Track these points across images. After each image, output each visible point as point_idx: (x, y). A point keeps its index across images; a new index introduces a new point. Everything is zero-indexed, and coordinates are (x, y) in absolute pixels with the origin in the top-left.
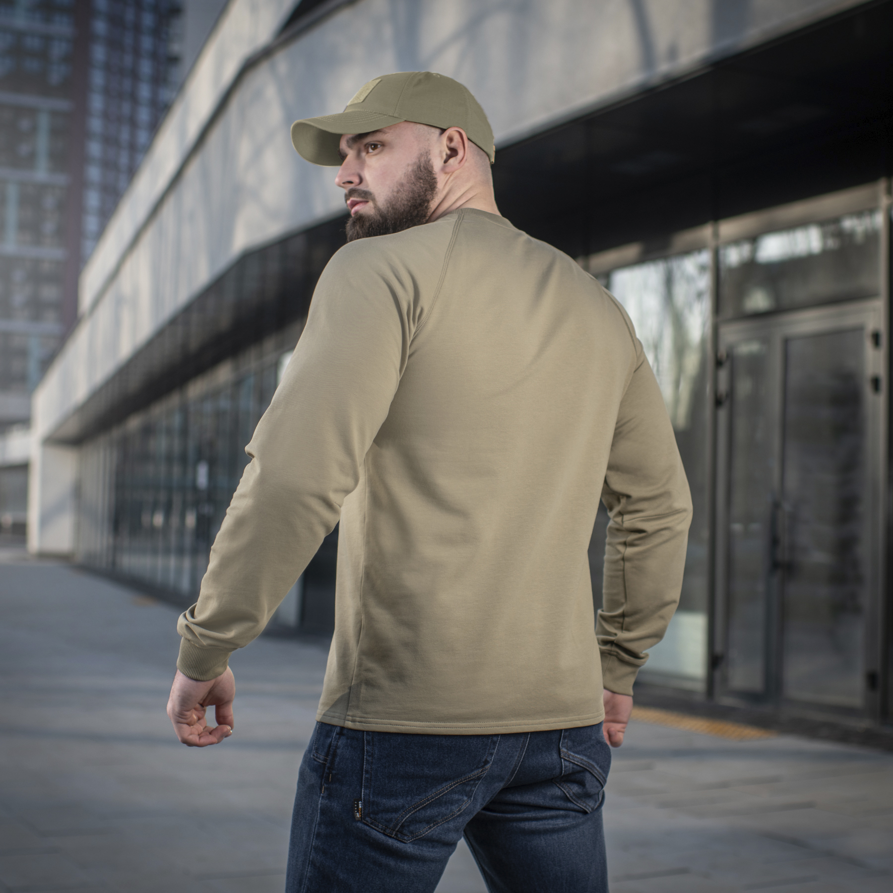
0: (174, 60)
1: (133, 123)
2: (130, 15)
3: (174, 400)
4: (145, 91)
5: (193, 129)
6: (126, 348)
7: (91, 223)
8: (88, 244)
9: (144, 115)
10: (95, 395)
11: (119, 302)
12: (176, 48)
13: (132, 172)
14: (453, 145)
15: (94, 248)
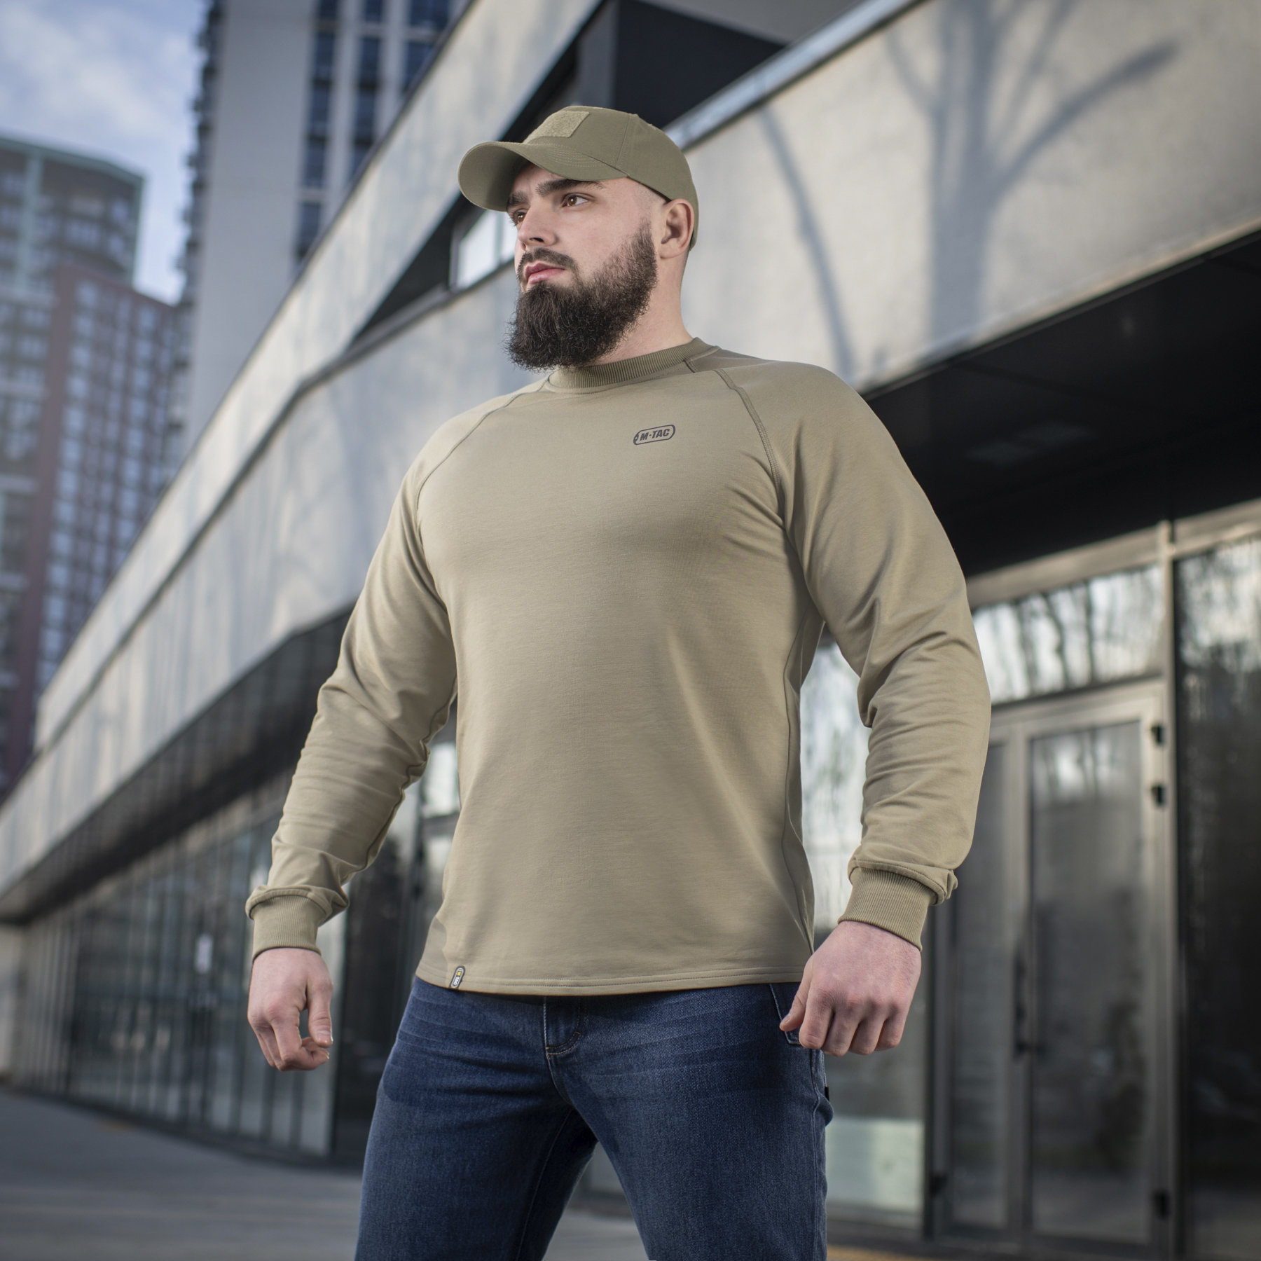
0: (175, 427)
1: (115, 511)
2: (118, 373)
3: (168, 855)
4: (132, 471)
5: (207, 500)
6: (105, 782)
7: (52, 640)
8: (46, 667)
9: (129, 501)
10: (57, 850)
11: (99, 722)
12: (178, 412)
13: (110, 575)
14: (676, 222)
15: (54, 673)
